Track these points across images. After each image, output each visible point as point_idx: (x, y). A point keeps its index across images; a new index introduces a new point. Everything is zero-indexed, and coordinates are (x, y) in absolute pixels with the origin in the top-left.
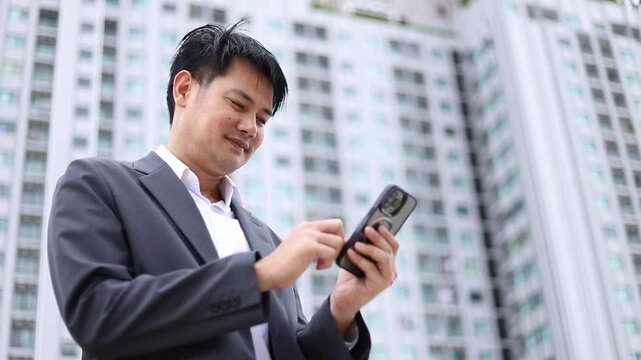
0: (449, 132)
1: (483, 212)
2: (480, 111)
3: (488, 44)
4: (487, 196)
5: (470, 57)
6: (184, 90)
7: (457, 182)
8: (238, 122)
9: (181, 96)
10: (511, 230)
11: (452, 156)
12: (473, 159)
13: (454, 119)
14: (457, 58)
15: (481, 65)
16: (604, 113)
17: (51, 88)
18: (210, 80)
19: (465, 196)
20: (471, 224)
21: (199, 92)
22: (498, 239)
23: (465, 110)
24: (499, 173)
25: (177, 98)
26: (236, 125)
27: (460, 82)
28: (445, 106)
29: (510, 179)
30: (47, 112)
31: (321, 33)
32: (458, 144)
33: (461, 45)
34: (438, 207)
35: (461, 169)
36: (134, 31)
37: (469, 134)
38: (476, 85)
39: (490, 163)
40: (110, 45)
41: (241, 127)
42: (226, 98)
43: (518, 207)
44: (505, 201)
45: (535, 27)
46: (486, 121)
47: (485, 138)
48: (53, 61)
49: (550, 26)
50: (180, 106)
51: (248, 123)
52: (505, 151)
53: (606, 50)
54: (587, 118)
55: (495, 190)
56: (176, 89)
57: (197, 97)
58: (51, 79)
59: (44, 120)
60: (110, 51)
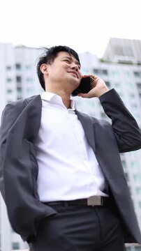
31: (105, 72)
36: (29, 80)
40: (20, 87)
60: (19, 89)
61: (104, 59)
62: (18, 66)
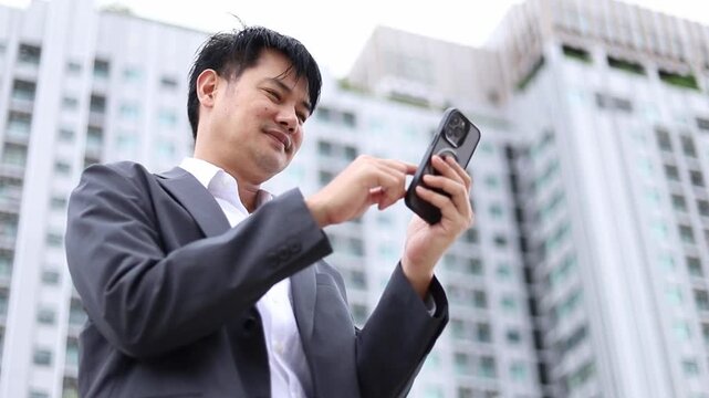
0: (500, 241)
1: (538, 340)
2: (538, 217)
3: (548, 137)
4: (544, 321)
5: (527, 152)
6: (209, 90)
7: (507, 302)
8: (275, 114)
9: (207, 96)
10: (571, 362)
11: (502, 271)
12: (528, 276)
13: (505, 225)
14: (510, 153)
15: (539, 163)
16: (686, 223)
17: (23, 173)
18: (239, 74)
19: (517, 319)
20: (523, 353)
21: (228, 88)
22: (556, 373)
23: (519, 215)
24: (558, 293)
25: (203, 98)
26: (273, 116)
27: (514, 182)
28: (495, 211)
29: (572, 300)
30: (17, 202)
31: (349, 118)
32: (510, 256)
33: (516, 138)
34: (483, 332)
35: (513, 286)
36: (125, 109)
37: (524, 245)
38: (533, 186)
39: (548, 280)
40: (97, 124)
41: (280, 118)
42: (260, 89)
43: (581, 334)
44: (565, 327)
45: (605, 120)
46: (545, 229)
47: (542, 249)
48: (27, 140)
49: (623, 119)
50: (206, 106)
51: (288, 113)
52: (566, 266)
53: (690, 148)
54: (665, 229)
55: (554, 313)
56: (200, 90)
57: (226, 93)
58: (24, 163)
59: (12, 211)
60: (95, 131)
61: (352, 81)
62: (101, 66)
